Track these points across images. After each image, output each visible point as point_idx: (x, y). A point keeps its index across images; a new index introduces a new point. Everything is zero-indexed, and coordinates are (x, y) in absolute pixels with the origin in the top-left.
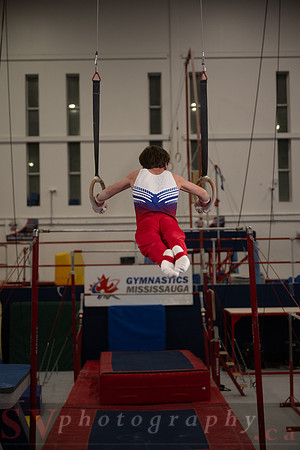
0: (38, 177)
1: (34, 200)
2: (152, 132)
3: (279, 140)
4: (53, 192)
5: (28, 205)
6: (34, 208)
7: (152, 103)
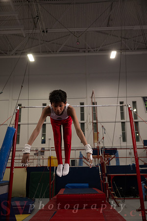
0: (45, 135)
1: (44, 142)
2: (81, 120)
3: (122, 123)
4: (50, 139)
5: (42, 143)
6: (44, 144)
7: (81, 112)
